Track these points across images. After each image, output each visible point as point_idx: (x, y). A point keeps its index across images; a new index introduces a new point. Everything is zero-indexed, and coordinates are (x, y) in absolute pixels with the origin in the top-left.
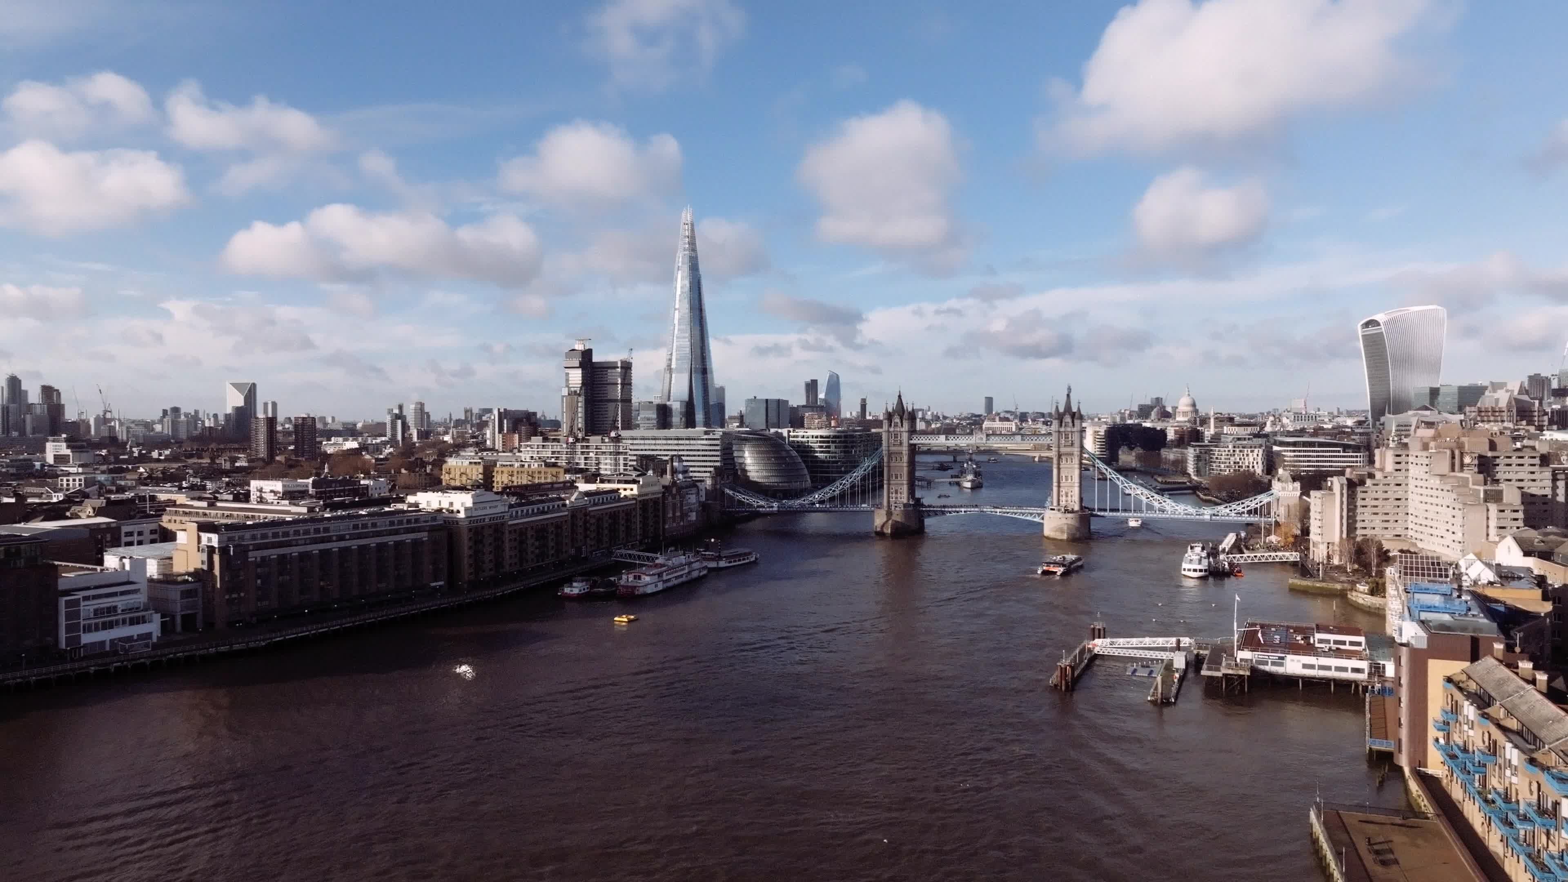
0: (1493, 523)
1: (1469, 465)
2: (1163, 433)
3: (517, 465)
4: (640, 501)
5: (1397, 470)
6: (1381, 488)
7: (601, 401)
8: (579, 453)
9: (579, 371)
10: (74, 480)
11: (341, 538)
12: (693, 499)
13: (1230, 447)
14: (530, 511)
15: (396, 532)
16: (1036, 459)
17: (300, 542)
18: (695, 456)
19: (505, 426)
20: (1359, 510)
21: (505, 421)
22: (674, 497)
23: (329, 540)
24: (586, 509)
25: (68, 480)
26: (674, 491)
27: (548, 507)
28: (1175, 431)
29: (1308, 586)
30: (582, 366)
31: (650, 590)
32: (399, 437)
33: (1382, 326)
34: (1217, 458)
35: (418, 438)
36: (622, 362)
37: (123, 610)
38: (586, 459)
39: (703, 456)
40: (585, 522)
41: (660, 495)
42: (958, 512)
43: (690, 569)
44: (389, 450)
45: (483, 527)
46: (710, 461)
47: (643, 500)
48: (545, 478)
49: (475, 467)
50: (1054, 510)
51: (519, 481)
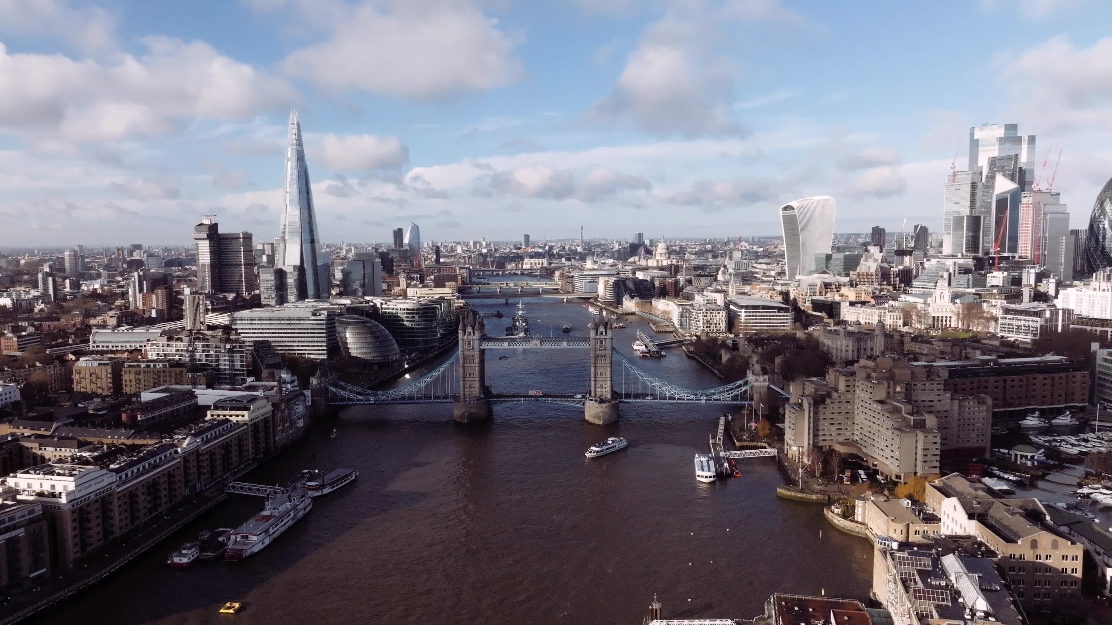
0: (920, 446)
1: (899, 392)
2: (653, 283)
4: (251, 425)
5: (847, 391)
6: (836, 405)
7: (227, 265)
8: (201, 351)
9: (207, 242)
12: (300, 409)
13: (704, 310)
18: (304, 333)
19: (145, 286)
20: (821, 422)
21: (145, 282)
22: (283, 412)
24: (197, 451)
26: (283, 406)
27: (161, 459)
28: (660, 281)
29: (791, 496)
30: (209, 237)
31: (256, 549)
32: (51, 291)
33: (796, 210)
34: (694, 318)
35: (71, 289)
36: (244, 234)
38: (207, 356)
39: (311, 333)
40: (198, 461)
41: (270, 414)
42: (518, 401)
43: (296, 512)
44: (40, 306)
45: (88, 505)
46: (318, 337)
47: (255, 423)
48: (170, 377)
49: (104, 368)
50: (592, 400)
51: (146, 379)
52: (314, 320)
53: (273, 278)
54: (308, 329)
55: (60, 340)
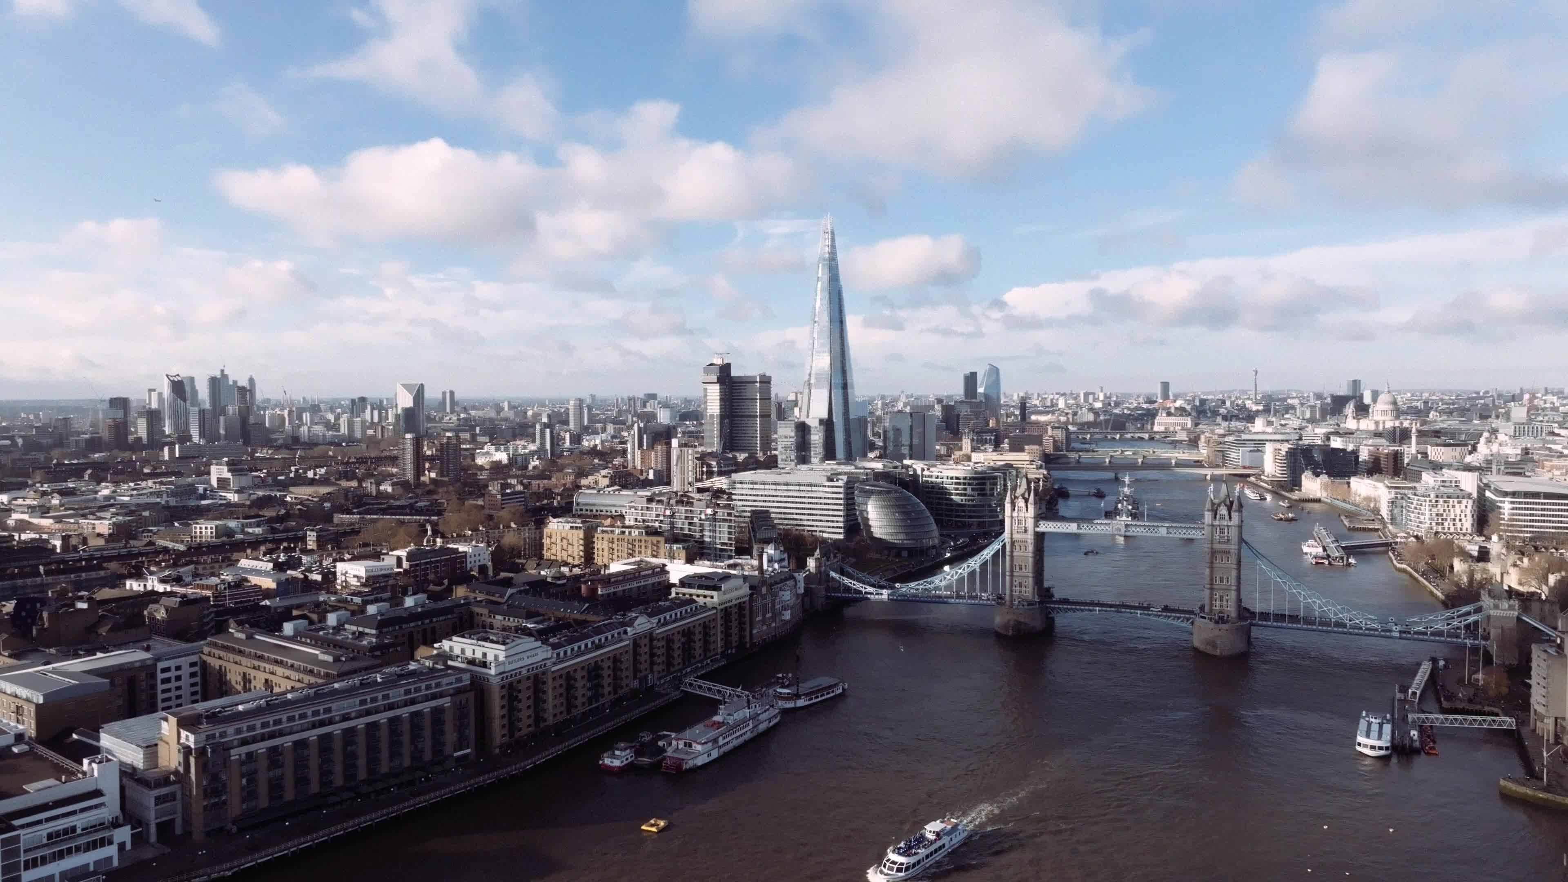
2: (1355, 453)
3: (617, 531)
4: (722, 610)
7: (742, 416)
9: (717, 386)
10: (206, 528)
11: (345, 718)
12: (787, 596)
13: (1432, 496)
14: (583, 647)
15: (413, 702)
16: (1208, 477)
17: (295, 729)
18: (817, 504)
19: (645, 440)
21: (645, 436)
22: (764, 597)
23: (331, 722)
25: (201, 528)
26: (764, 590)
27: (606, 638)
28: (1369, 451)
29: (1526, 794)
30: (720, 381)
31: (700, 761)
32: (548, 446)
34: (1416, 508)
35: (571, 443)
36: (762, 376)
37: (83, 830)
38: (690, 524)
40: (652, 648)
41: (747, 598)
42: (1091, 611)
43: (757, 723)
44: (535, 462)
45: (519, 681)
46: (833, 510)
47: (726, 608)
48: (646, 547)
49: (576, 532)
50: (1205, 618)
51: (620, 548)
52: (829, 487)
53: (793, 434)
54: (821, 498)
55: (545, 501)
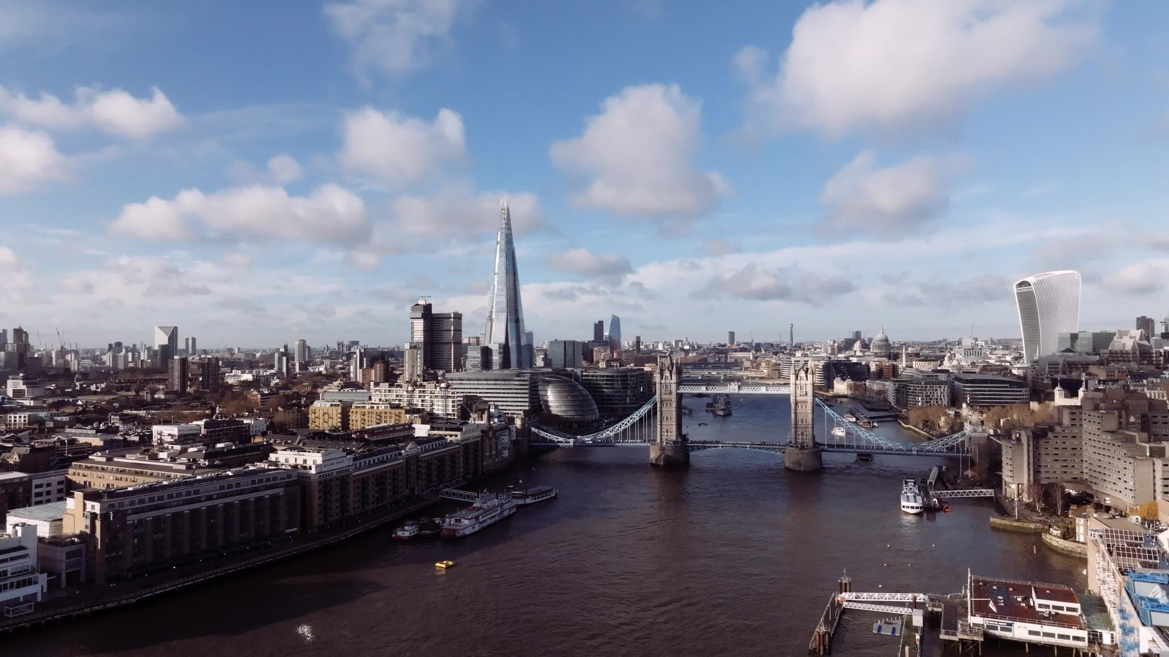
0: (1159, 475)
1: (1133, 423)
2: (867, 366)
3: (368, 406)
4: (463, 445)
5: (1072, 425)
6: (1060, 440)
7: (438, 343)
8: (417, 396)
9: (422, 321)
10: (20, 417)
11: (209, 498)
12: (506, 439)
13: (923, 383)
14: (372, 462)
15: (257, 490)
17: (173, 504)
18: (509, 393)
19: (365, 362)
20: (1043, 458)
21: (365, 359)
22: (490, 439)
23: (199, 500)
24: (417, 457)
25: (15, 417)
26: (491, 434)
27: (387, 457)
28: (876, 365)
29: (1007, 525)
30: (424, 317)
31: (468, 532)
32: (284, 370)
33: (1032, 286)
34: (912, 392)
35: (300, 370)
36: (455, 314)
37: (12, 574)
38: (423, 401)
39: (515, 393)
40: (418, 467)
41: (479, 439)
42: (716, 447)
43: (502, 510)
44: (275, 381)
45: (331, 480)
46: (521, 397)
47: (466, 444)
48: (390, 417)
49: (335, 408)
50: (792, 446)
51: (370, 419)
53: (479, 355)
55: (294, 401)
